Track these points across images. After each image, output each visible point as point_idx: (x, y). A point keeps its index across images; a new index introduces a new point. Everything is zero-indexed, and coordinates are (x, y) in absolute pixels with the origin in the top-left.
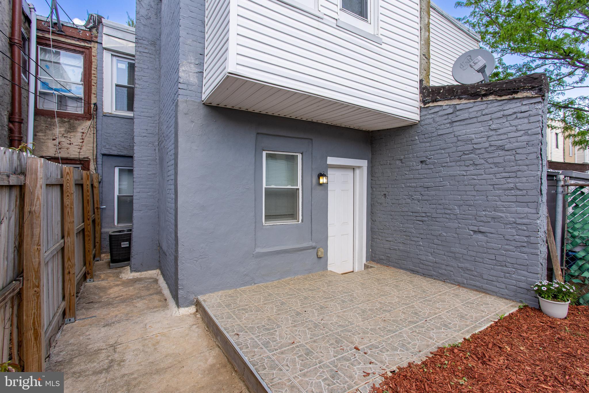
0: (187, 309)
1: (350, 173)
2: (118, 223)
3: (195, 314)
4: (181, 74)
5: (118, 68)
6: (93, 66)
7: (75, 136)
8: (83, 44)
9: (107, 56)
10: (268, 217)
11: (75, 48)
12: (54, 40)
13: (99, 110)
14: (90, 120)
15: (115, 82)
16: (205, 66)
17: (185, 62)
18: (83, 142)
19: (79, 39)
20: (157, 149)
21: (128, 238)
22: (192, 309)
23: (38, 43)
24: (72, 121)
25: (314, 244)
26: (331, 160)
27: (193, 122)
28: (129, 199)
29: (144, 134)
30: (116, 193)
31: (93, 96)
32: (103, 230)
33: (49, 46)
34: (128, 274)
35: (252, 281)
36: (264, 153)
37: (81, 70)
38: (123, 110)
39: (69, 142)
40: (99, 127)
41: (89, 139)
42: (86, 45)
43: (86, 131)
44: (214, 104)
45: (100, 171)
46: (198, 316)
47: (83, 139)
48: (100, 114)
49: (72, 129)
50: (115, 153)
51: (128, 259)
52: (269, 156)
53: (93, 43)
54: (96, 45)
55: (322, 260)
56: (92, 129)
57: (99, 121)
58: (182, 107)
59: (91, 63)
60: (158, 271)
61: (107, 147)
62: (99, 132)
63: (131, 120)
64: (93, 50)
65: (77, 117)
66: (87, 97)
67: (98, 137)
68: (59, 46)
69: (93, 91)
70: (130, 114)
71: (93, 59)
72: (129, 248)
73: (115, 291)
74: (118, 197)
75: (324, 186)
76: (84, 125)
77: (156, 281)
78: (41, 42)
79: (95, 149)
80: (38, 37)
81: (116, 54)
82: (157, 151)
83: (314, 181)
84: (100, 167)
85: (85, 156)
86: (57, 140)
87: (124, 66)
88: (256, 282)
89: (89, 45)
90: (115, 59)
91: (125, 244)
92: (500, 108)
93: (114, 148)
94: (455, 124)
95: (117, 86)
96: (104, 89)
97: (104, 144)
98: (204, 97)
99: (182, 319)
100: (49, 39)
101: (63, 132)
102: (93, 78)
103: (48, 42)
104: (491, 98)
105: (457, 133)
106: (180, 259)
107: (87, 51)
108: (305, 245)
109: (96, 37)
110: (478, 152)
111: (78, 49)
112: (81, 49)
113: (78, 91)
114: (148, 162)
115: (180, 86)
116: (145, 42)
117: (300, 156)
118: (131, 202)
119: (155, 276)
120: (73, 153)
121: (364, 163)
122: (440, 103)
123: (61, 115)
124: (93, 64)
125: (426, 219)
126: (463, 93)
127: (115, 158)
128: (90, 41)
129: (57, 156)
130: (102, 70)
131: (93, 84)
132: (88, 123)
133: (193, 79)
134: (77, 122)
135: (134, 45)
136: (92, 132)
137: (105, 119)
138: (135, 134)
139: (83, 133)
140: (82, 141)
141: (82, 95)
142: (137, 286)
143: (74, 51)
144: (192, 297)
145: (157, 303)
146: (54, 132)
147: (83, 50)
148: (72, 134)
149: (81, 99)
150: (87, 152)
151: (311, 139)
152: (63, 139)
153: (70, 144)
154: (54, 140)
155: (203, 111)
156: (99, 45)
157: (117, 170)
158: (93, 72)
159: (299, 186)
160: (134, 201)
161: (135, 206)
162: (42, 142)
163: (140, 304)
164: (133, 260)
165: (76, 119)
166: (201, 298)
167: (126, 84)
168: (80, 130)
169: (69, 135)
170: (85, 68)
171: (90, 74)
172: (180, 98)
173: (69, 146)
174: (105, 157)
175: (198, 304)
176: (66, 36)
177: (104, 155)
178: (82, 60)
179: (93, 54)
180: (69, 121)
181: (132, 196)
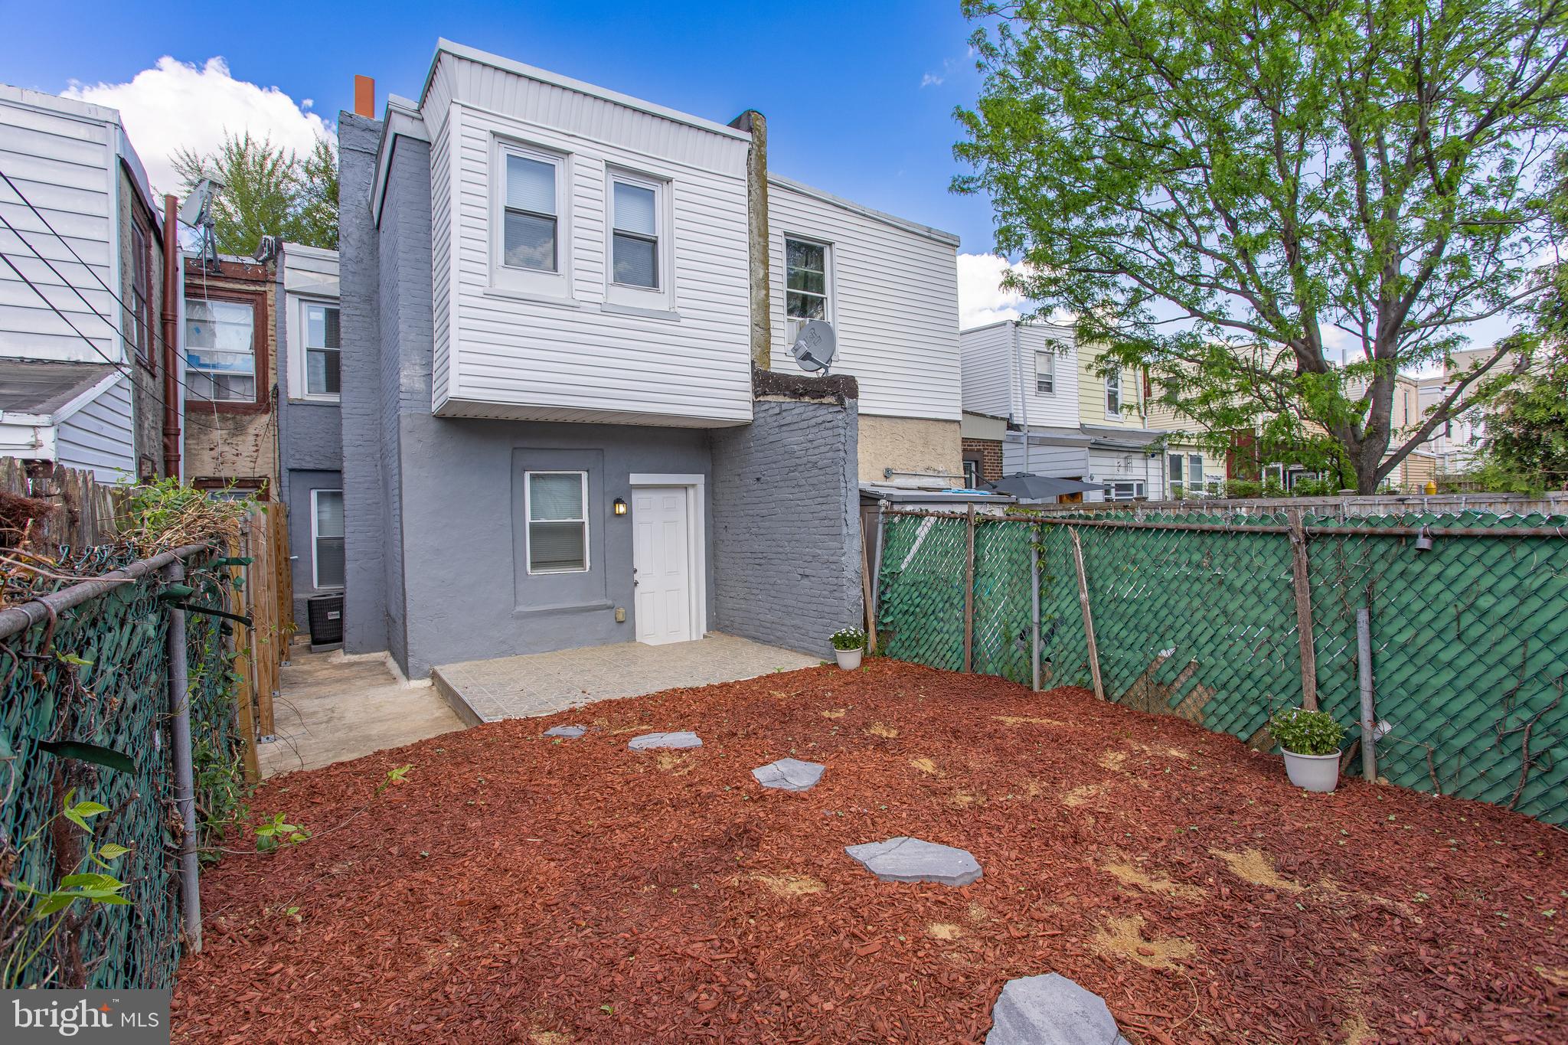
0: (419, 682)
1: (680, 496)
2: (320, 583)
3: (430, 688)
4: (403, 380)
5: (310, 321)
6: (270, 323)
7: (244, 441)
8: (252, 288)
9: (291, 303)
10: (535, 565)
11: (240, 296)
12: (209, 288)
13: (282, 396)
14: (267, 412)
15: (306, 345)
16: (435, 367)
17: (407, 364)
18: (257, 451)
19: (247, 281)
20: (379, 464)
21: (339, 604)
22: (427, 682)
23: (187, 295)
24: (238, 417)
25: (610, 603)
26: (635, 479)
27: (420, 441)
28: (336, 543)
29: (359, 443)
30: (315, 534)
31: (271, 373)
32: (295, 596)
33: (202, 296)
34: (340, 657)
35: (512, 652)
36: (527, 475)
37: (250, 330)
38: (318, 392)
39: (235, 452)
40: (283, 424)
41: (268, 445)
42: (258, 288)
43: (262, 433)
44: (449, 414)
45: (286, 498)
46: (434, 688)
47: (257, 445)
48: (283, 403)
49: (239, 430)
50: (311, 466)
51: (340, 639)
52: (533, 477)
53: (268, 285)
54: (274, 287)
55: (625, 625)
56: (271, 428)
57: (283, 413)
58: (405, 423)
59: (266, 317)
60: (387, 653)
61: (297, 457)
62: (283, 432)
63: (334, 409)
64: (270, 296)
65: (247, 410)
66: (261, 375)
67: (281, 441)
68: (216, 294)
69: (271, 365)
70: (333, 398)
71: (270, 312)
72: (340, 622)
73: (322, 674)
74: (318, 540)
75: (628, 517)
76: (257, 422)
77: (383, 664)
78: (192, 292)
79: (277, 461)
80: (187, 286)
81: (307, 297)
82: (379, 467)
83: (608, 510)
84: (286, 490)
85: (262, 474)
86: (219, 450)
87: (319, 315)
88: (517, 652)
89: (263, 289)
90: (304, 304)
91: (333, 615)
92: (814, 413)
93: (308, 458)
94: (784, 428)
95: (309, 350)
96: (289, 360)
97: (292, 452)
98: (435, 407)
99: (413, 691)
100: (201, 287)
101: (225, 437)
102: (269, 342)
103: (198, 291)
104: (807, 399)
105: (785, 442)
106: (408, 617)
107: (259, 299)
108: (595, 603)
109: (274, 274)
110: (801, 469)
111: (245, 296)
112: (250, 297)
113: (246, 365)
114: (366, 485)
115: (402, 396)
116: (355, 299)
117: (584, 475)
118: (341, 549)
119: (383, 659)
120: (244, 469)
121: (699, 480)
122: (769, 398)
123: (224, 409)
124: (270, 318)
125: (763, 561)
126: (787, 388)
127: (310, 474)
128: (264, 282)
129: (217, 475)
130: (285, 328)
131: (270, 352)
132: (265, 419)
133: (419, 385)
134: (248, 418)
135: (337, 279)
136: (272, 433)
137: (292, 409)
138: (344, 443)
139: (257, 435)
140: (255, 448)
141: (252, 372)
142: (353, 669)
143: (239, 300)
144: (427, 667)
145: (383, 681)
146: (212, 436)
147: (253, 297)
148: (240, 438)
149: (251, 378)
150: (265, 467)
151: (602, 450)
152: (226, 448)
153: (237, 455)
154: (211, 449)
155: (434, 425)
156: (279, 287)
157: (314, 494)
158: (270, 332)
159: (585, 518)
160: (346, 546)
161: (348, 554)
162: (195, 455)
163: (359, 683)
164: (348, 637)
165: (245, 414)
166: (437, 668)
167: (322, 346)
168: (251, 431)
169: (234, 441)
170: (256, 326)
171: (265, 336)
172: (402, 412)
173: (235, 458)
174: (294, 474)
175: (435, 676)
176: (226, 279)
177: (291, 470)
178: (252, 313)
179: (269, 302)
180: (234, 418)
181: (343, 538)
